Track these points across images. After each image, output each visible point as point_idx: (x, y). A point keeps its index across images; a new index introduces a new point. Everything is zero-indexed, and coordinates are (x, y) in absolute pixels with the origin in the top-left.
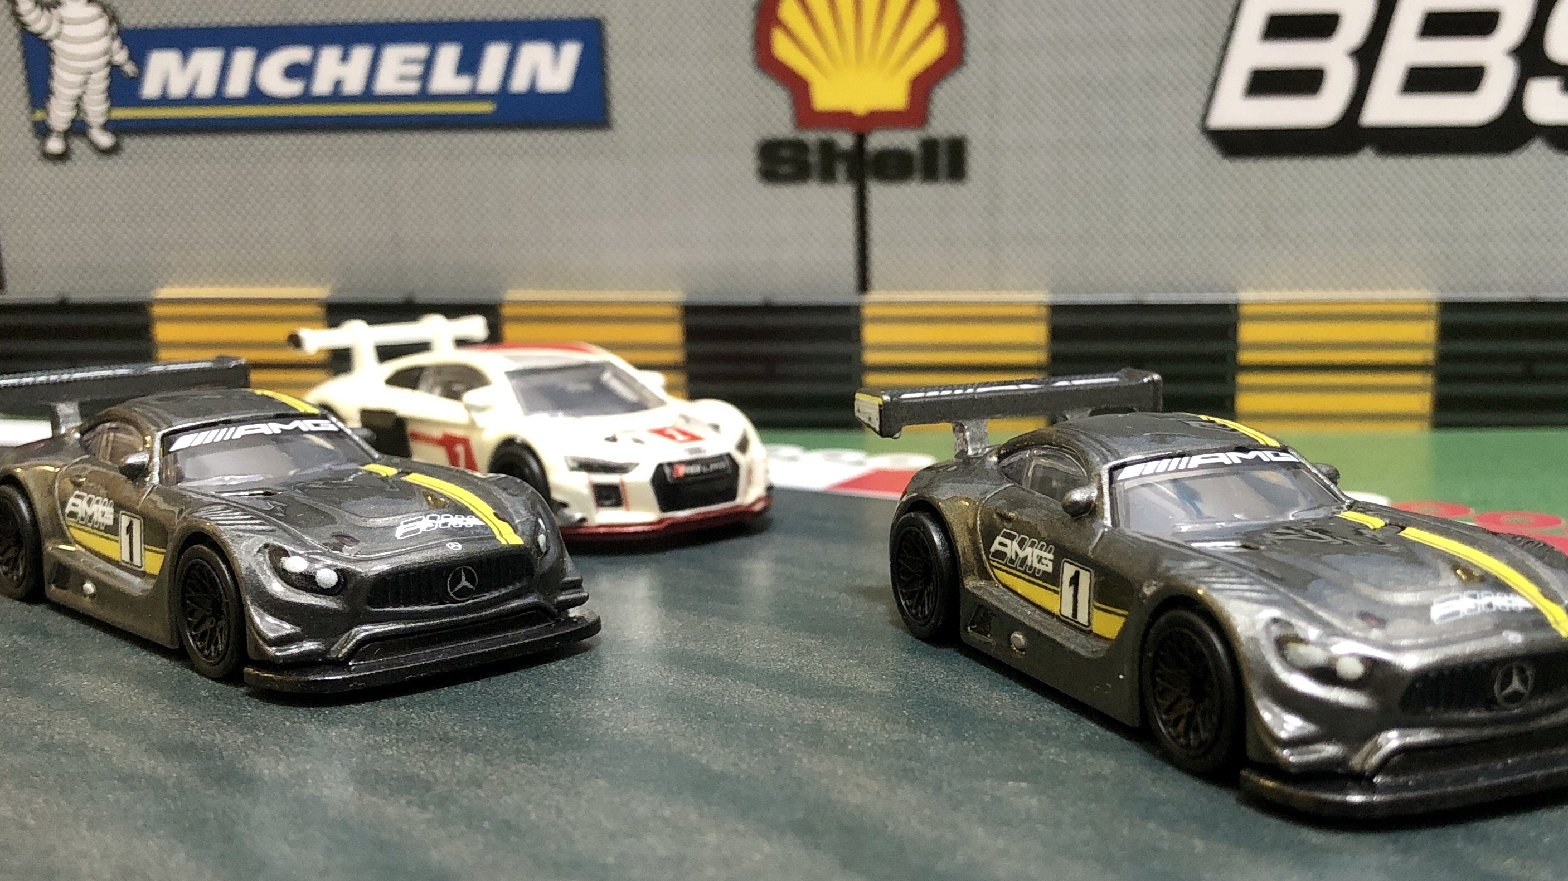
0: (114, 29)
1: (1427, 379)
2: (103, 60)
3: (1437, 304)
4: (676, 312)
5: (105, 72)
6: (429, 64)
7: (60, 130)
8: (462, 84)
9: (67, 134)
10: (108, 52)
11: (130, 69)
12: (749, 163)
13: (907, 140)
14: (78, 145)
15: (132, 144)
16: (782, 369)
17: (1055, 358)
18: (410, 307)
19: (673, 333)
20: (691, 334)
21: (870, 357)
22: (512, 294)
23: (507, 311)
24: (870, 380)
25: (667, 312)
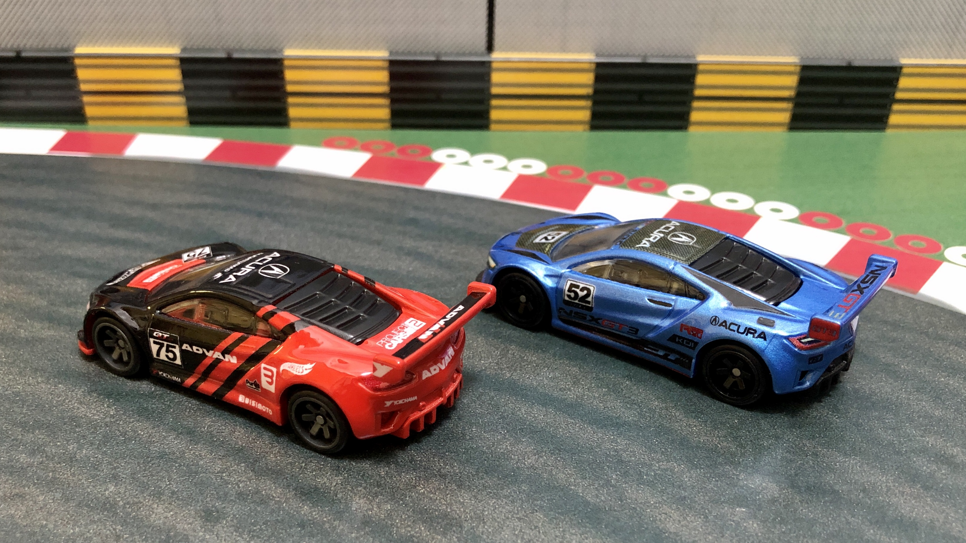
1: (789, 106)
3: (800, 66)
4: (386, 64)
16: (444, 96)
17: (596, 92)
18: (229, 60)
19: (383, 76)
20: (393, 77)
21: (495, 90)
22: (288, 52)
23: (286, 63)
24: (494, 102)
25: (380, 64)
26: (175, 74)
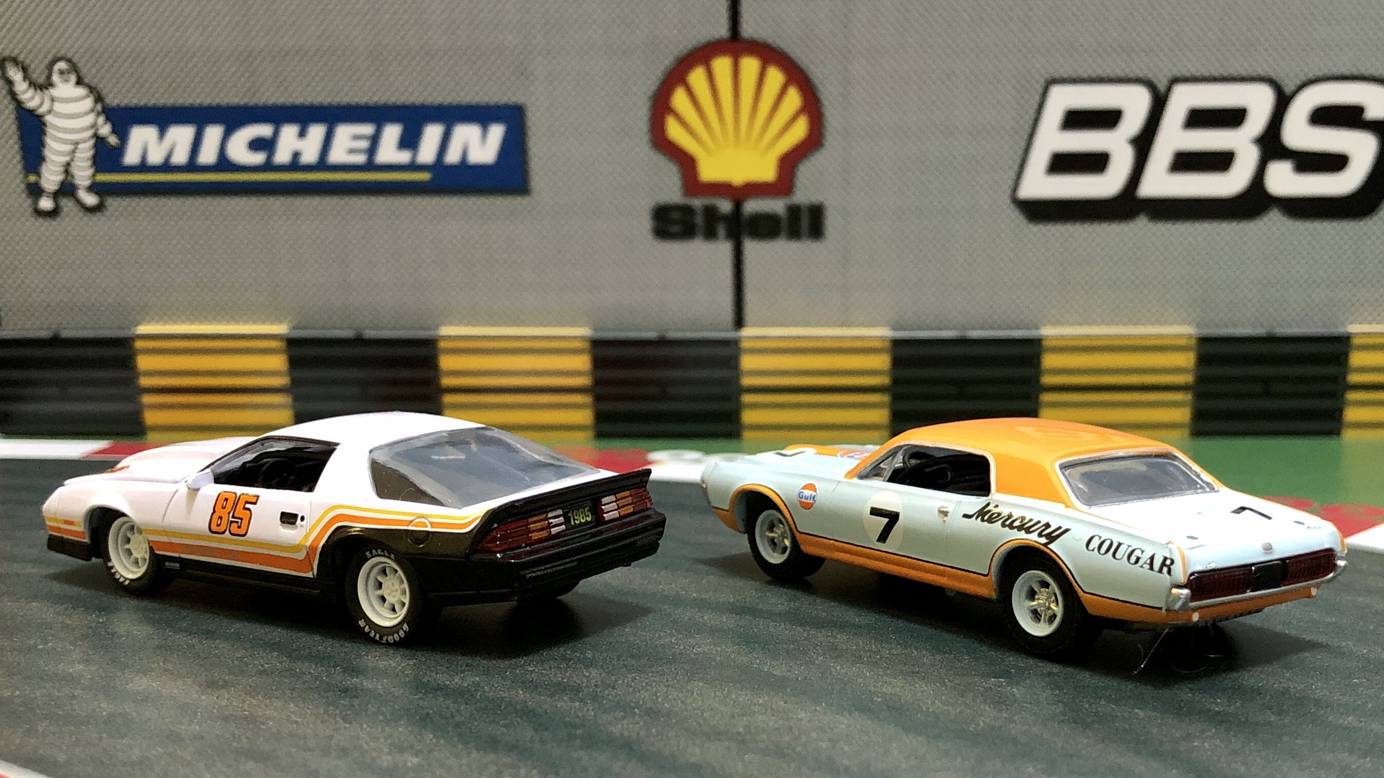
0: (99, 107)
1: (1187, 397)
2: (90, 133)
3: (1196, 338)
4: (586, 345)
5: (92, 142)
6: (375, 140)
7: (51, 191)
8: (404, 157)
9: (56, 195)
10: (94, 126)
11: (113, 140)
12: (645, 223)
13: (776, 206)
14: (67, 204)
15: (113, 203)
16: (673, 391)
17: (896, 381)
18: (359, 341)
19: (583, 362)
20: (599, 363)
21: (746, 381)
22: (446, 330)
23: (442, 344)
24: (747, 398)
25: (578, 345)
26: (278, 362)
